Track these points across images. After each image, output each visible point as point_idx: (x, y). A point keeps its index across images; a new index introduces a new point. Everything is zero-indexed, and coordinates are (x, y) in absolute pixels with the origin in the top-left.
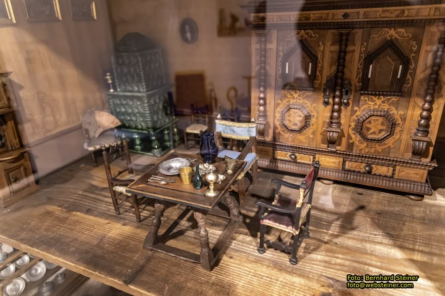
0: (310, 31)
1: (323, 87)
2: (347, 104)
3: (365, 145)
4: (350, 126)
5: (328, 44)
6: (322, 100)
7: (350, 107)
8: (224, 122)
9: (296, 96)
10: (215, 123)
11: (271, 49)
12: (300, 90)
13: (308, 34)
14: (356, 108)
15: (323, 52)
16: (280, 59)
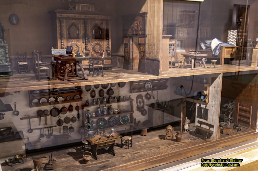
0: (76, 20)
1: (82, 37)
2: (89, 42)
3: (96, 54)
4: (91, 49)
5: (81, 24)
6: (82, 42)
7: (90, 43)
8: (55, 50)
9: (74, 41)
10: (52, 51)
11: (64, 25)
12: (75, 39)
13: (75, 21)
14: (92, 43)
15: (80, 27)
16: (67, 29)
